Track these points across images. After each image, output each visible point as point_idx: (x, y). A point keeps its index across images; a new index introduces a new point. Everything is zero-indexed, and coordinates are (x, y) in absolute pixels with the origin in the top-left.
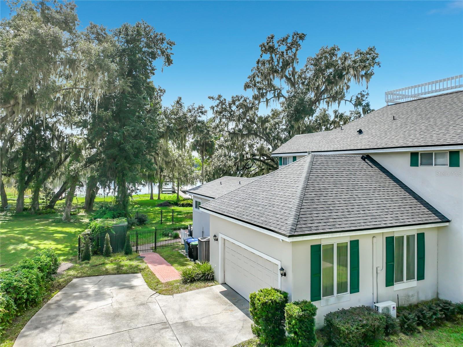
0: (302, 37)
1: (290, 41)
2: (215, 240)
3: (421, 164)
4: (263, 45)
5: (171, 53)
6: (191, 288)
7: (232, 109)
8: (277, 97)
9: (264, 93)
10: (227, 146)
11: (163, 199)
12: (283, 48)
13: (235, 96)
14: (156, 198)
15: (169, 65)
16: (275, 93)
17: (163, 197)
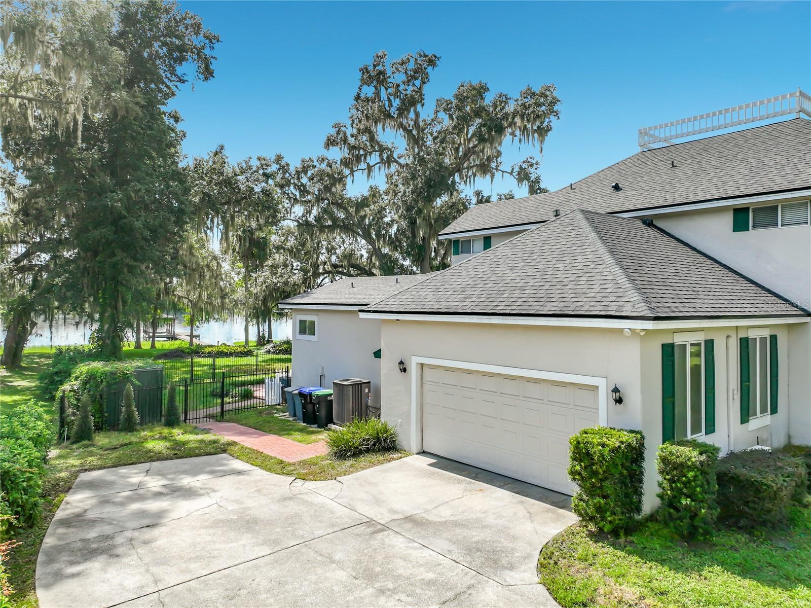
0: (432, 62)
1: (411, 66)
2: (401, 370)
3: (754, 226)
4: (367, 69)
5: (212, 57)
6: (362, 464)
7: (301, 180)
8: (386, 162)
9: (361, 155)
10: (290, 247)
12: (399, 78)
13: (307, 159)
14: (146, 347)
15: (206, 79)
16: (381, 155)
17: (162, 345)
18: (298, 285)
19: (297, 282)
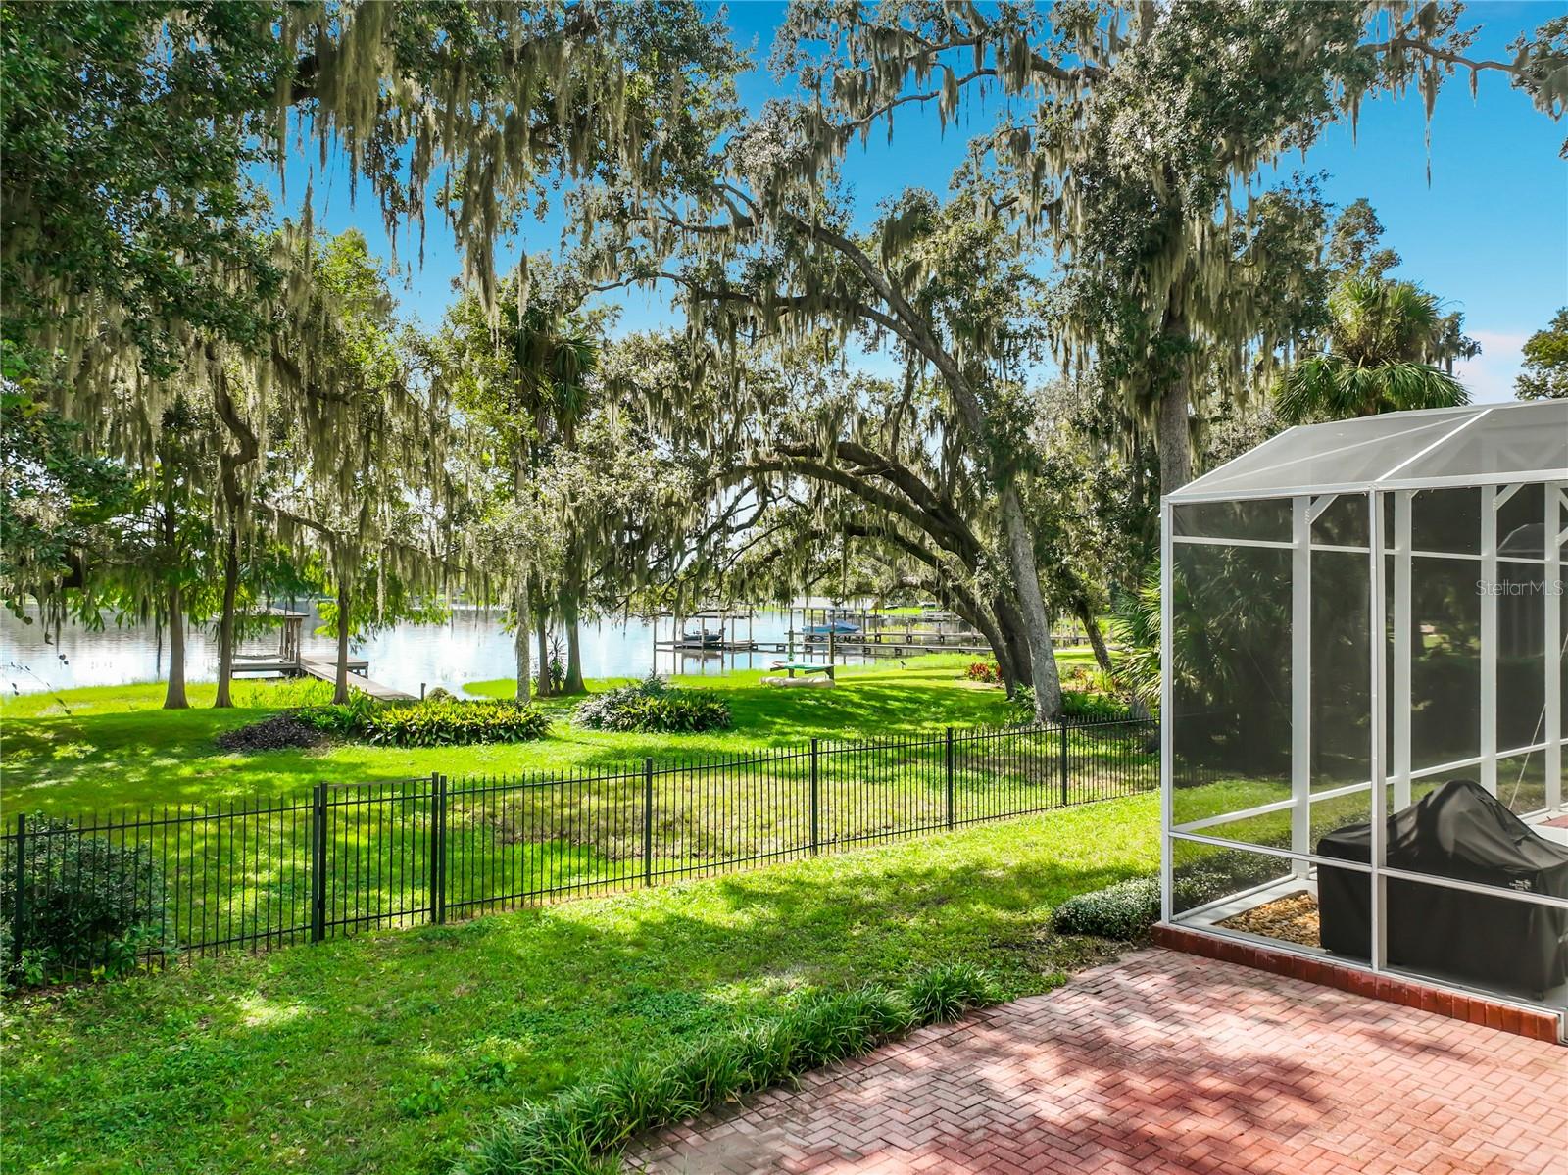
11: (250, 706)
14: (201, 701)
17: (248, 698)
18: (678, 504)
19: (679, 493)
